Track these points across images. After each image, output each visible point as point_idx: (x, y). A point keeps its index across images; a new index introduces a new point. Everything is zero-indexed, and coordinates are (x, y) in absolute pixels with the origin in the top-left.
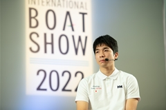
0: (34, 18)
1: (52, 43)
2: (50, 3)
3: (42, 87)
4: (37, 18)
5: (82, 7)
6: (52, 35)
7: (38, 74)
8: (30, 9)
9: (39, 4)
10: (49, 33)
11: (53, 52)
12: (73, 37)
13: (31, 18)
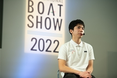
0: (31, 6)
1: (41, 22)
3: (34, 49)
4: (33, 6)
5: (60, 1)
6: (41, 17)
7: (32, 40)
8: (29, 1)
10: (39, 16)
11: (41, 28)
12: (54, 19)
13: (29, 6)
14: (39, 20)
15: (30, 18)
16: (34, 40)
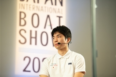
0: (23, 19)
1: (36, 38)
2: (36, 8)
3: (27, 69)
4: (25, 19)
5: (59, 12)
6: (36, 32)
7: (24, 59)
8: (21, 12)
9: (27, 9)
10: (34, 30)
11: (36, 44)
13: (20, 19)
14: (33, 35)
15: (22, 32)
16: (27, 60)
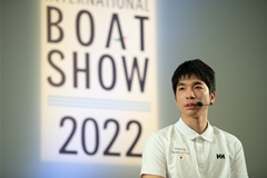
0: (56, 24)
1: (87, 71)
3: (69, 148)
4: (61, 25)
5: (140, 6)
6: (87, 56)
7: (62, 124)
8: (49, 9)
10: (82, 51)
11: (88, 86)
12: (124, 58)
13: (50, 24)
14: (81, 65)
15: (56, 58)
16: (69, 124)
